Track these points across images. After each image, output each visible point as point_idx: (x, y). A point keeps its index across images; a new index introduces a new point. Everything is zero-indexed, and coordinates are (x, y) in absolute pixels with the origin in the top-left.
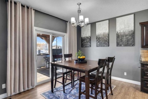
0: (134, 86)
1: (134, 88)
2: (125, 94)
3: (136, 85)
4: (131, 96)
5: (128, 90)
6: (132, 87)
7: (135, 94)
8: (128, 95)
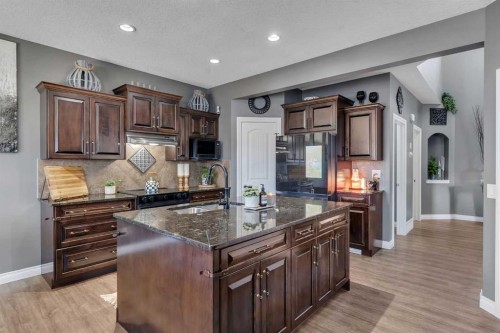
0: (24, 286)
1: (28, 289)
2: (15, 325)
3: (27, 280)
4: (38, 315)
5: (14, 307)
6: (20, 291)
7: (45, 304)
8: (28, 320)
